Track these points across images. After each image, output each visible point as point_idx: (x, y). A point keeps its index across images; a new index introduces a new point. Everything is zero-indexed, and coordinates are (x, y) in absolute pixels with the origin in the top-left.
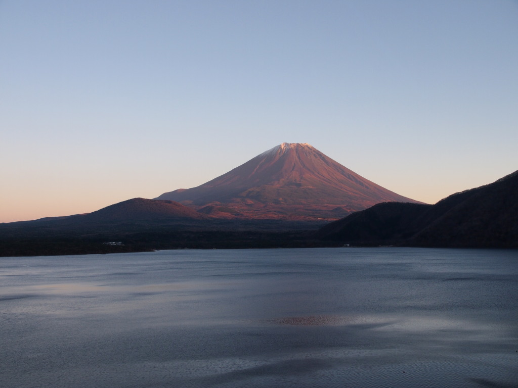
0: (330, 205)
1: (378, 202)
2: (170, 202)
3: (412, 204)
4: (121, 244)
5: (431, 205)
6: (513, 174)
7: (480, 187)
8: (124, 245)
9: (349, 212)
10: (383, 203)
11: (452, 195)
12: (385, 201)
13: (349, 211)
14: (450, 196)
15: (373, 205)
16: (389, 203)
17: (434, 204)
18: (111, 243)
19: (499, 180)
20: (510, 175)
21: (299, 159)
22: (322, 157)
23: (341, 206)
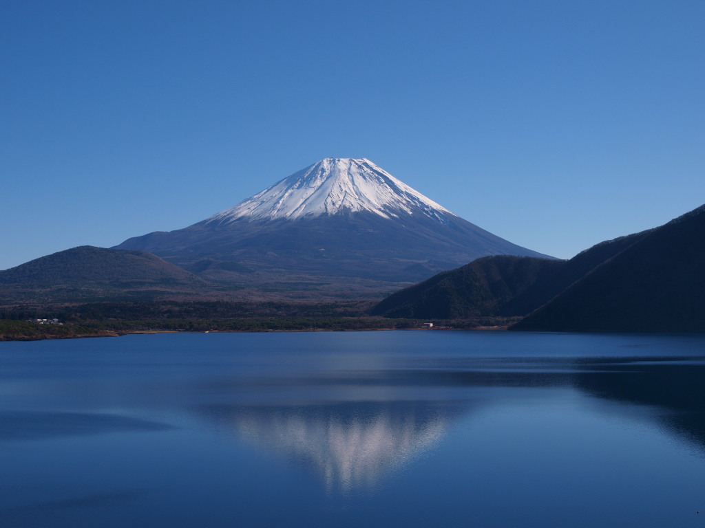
0: (402, 260)
1: (480, 256)
2: (138, 254)
3: (534, 259)
4: (58, 322)
5: (564, 261)
6: (695, 211)
7: (642, 232)
8: (61, 324)
9: (434, 272)
10: (488, 257)
11: (599, 245)
12: (490, 254)
13: (432, 269)
14: (595, 246)
15: (472, 259)
16: (498, 257)
17: (569, 259)
18: (39, 320)
19: (673, 220)
20: (690, 213)
21: (354, 184)
22: (391, 181)
23: (421, 262)
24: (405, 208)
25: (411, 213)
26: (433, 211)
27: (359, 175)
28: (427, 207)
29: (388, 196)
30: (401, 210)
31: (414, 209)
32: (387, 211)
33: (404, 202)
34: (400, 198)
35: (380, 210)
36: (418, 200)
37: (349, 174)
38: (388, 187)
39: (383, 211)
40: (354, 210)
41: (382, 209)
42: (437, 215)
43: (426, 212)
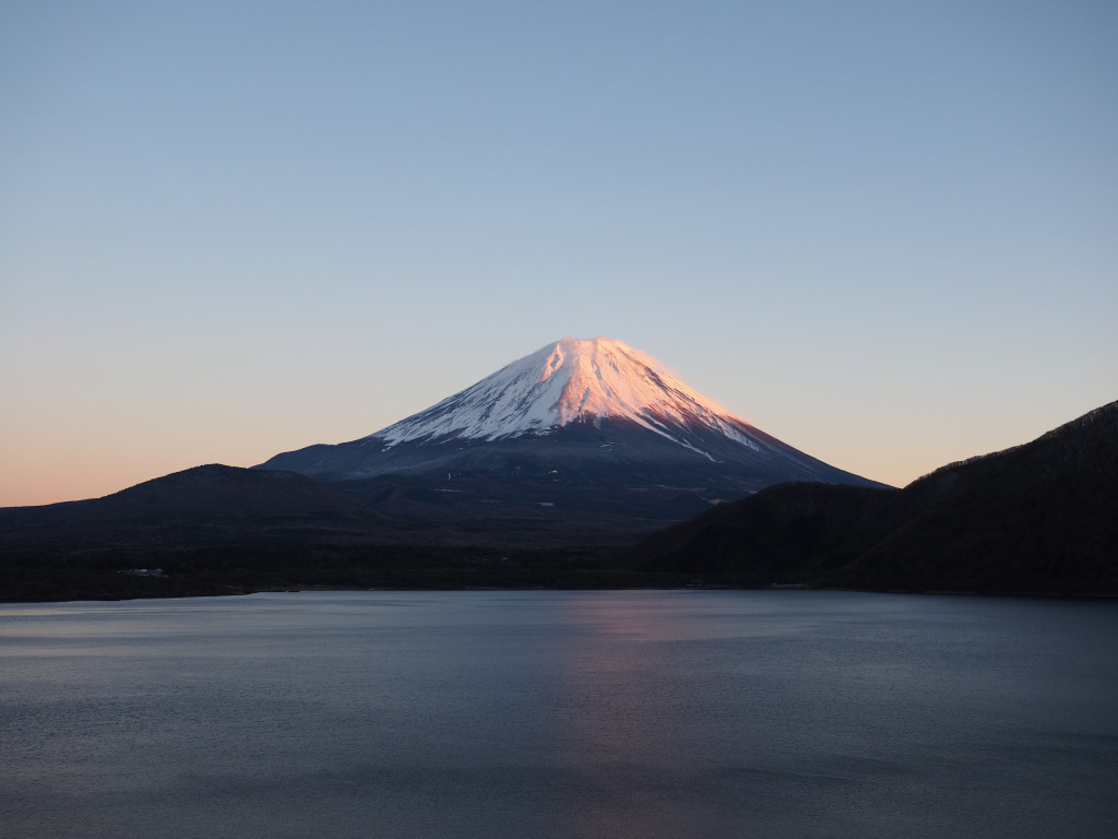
0: (667, 488)
4: (162, 573)
5: (897, 490)
6: (1079, 420)
7: (1007, 451)
8: (166, 577)
10: (786, 484)
11: (943, 468)
13: (712, 501)
14: (939, 470)
17: (902, 487)
18: (136, 570)
19: (1048, 433)
21: (600, 377)
22: (653, 374)
23: (696, 490)
24: (674, 413)
25: (682, 420)
26: (715, 416)
27: (607, 365)
28: (706, 411)
29: (651, 396)
30: (668, 415)
31: (687, 414)
32: (649, 417)
33: (673, 404)
34: (667, 399)
35: (638, 415)
36: (693, 401)
37: (593, 362)
38: (650, 381)
39: (642, 417)
40: (599, 415)
41: (642, 414)
42: (720, 423)
43: (706, 418)
